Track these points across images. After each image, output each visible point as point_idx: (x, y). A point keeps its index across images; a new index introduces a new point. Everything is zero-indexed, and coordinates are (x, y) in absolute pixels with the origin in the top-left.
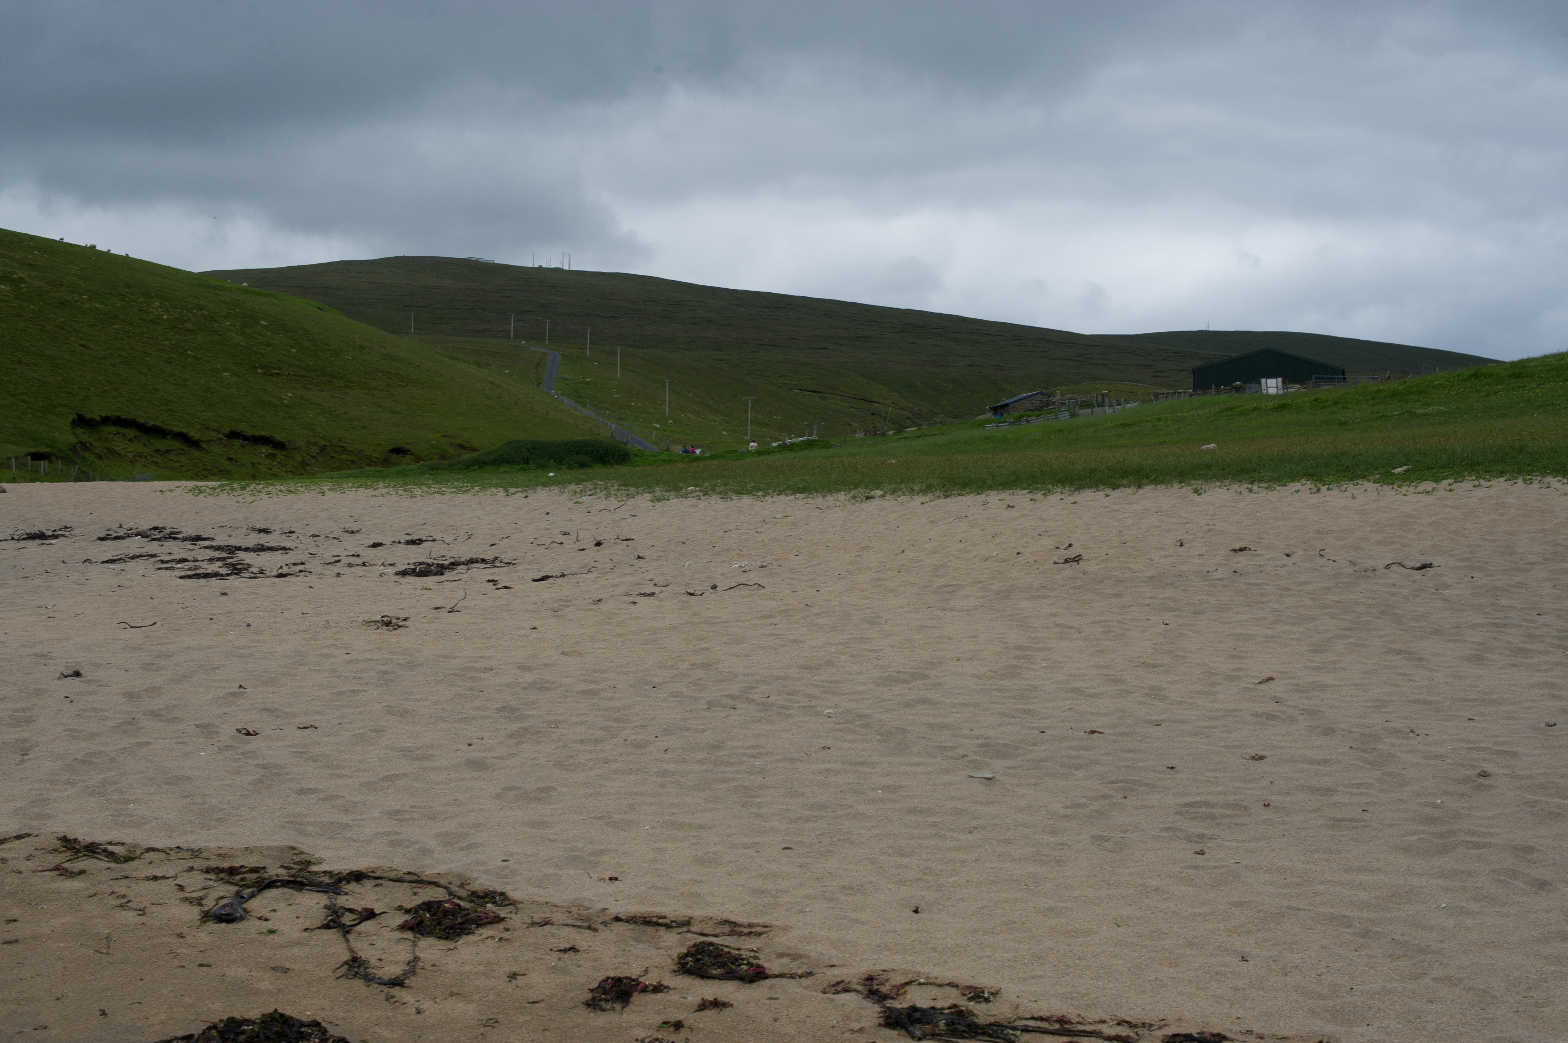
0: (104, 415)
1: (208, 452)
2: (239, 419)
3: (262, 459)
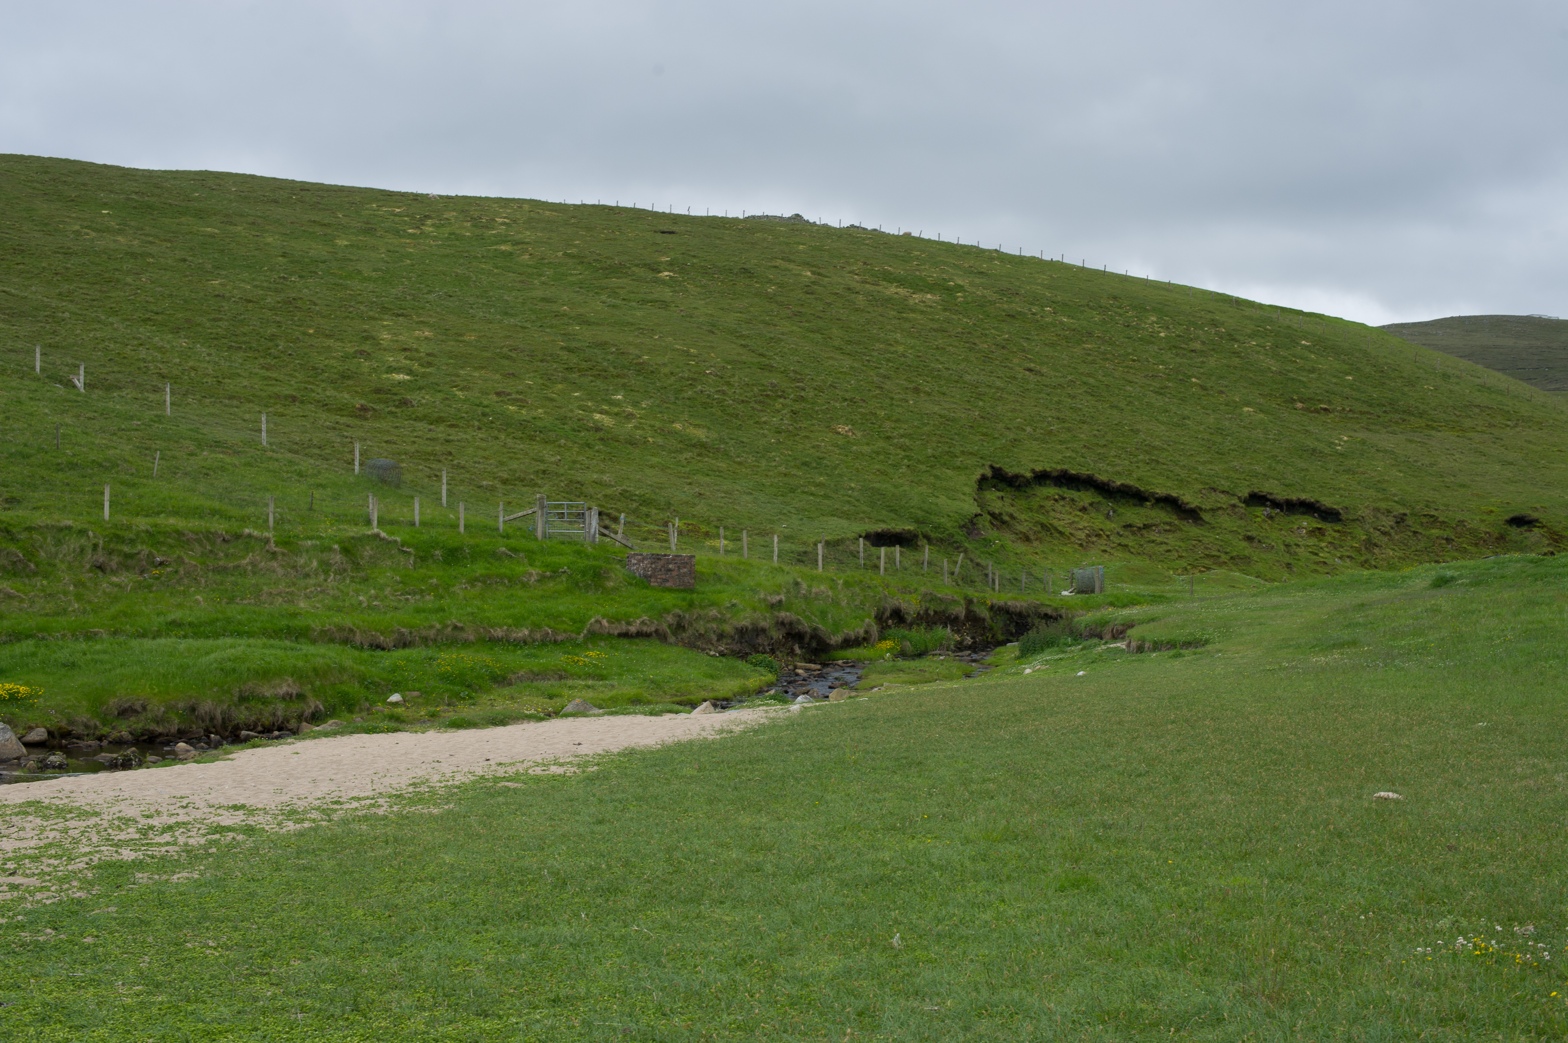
0: (1039, 468)
1: (1214, 528)
2: (1265, 475)
3: (1302, 537)
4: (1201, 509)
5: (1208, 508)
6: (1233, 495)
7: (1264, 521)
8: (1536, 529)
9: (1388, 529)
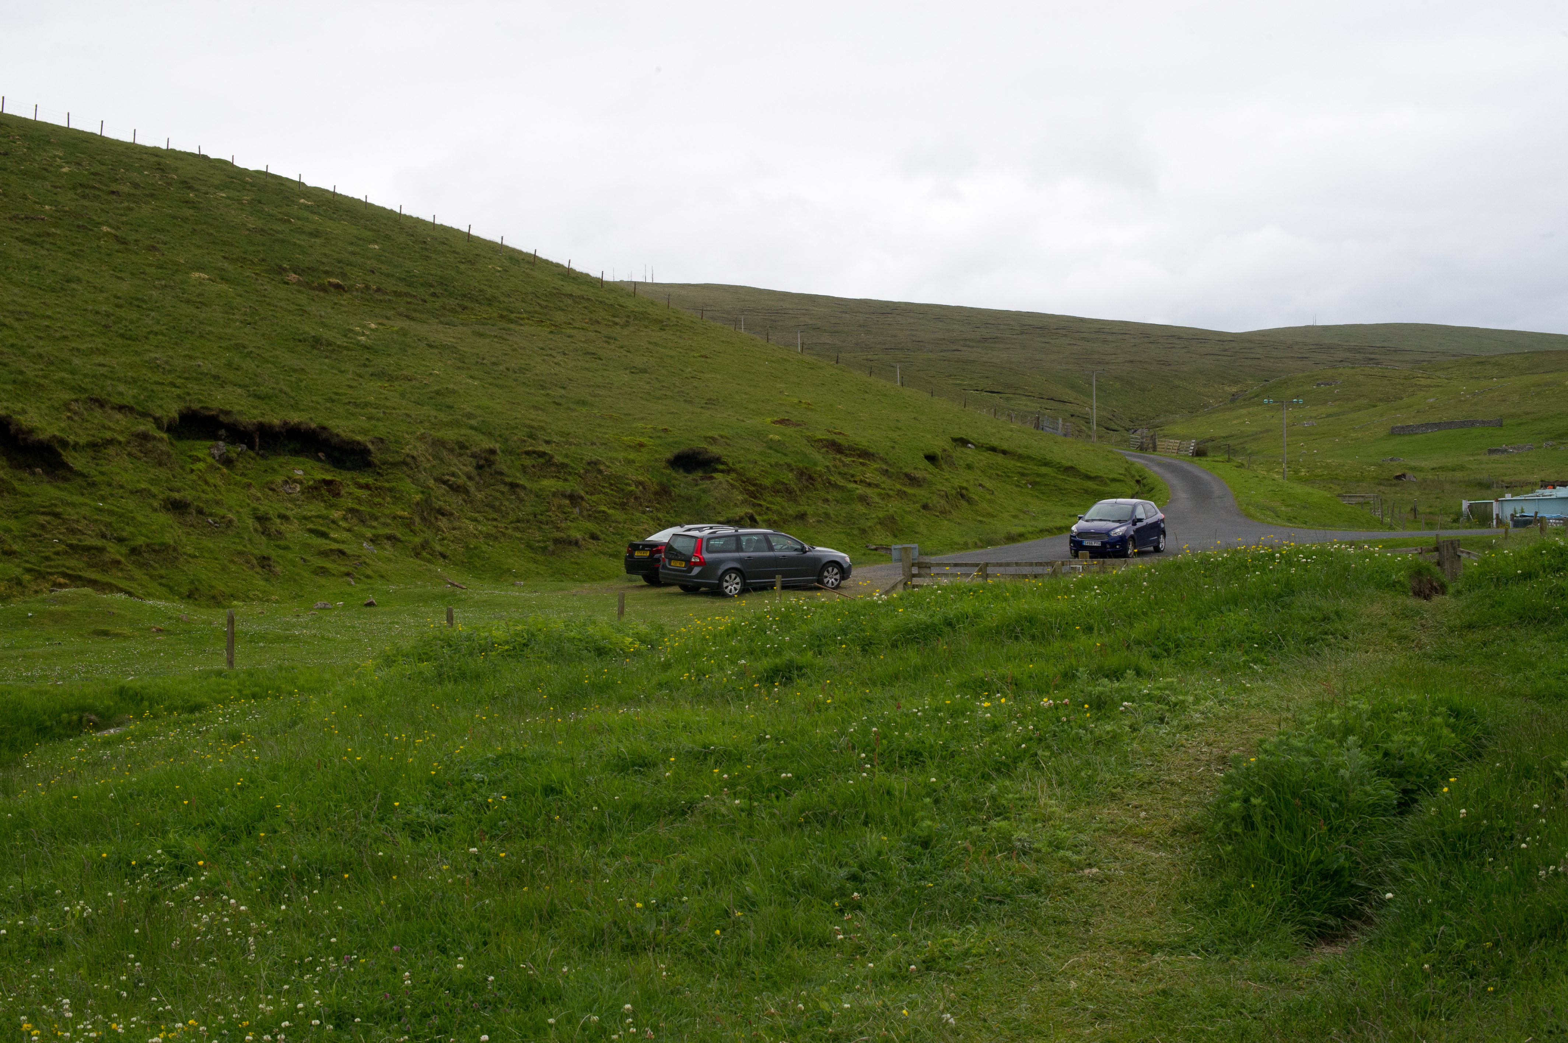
1: (93, 484)
2: (216, 377)
3: (293, 501)
4: (64, 444)
5: (82, 441)
6: (145, 415)
7: (211, 467)
8: (715, 475)
9: (462, 480)
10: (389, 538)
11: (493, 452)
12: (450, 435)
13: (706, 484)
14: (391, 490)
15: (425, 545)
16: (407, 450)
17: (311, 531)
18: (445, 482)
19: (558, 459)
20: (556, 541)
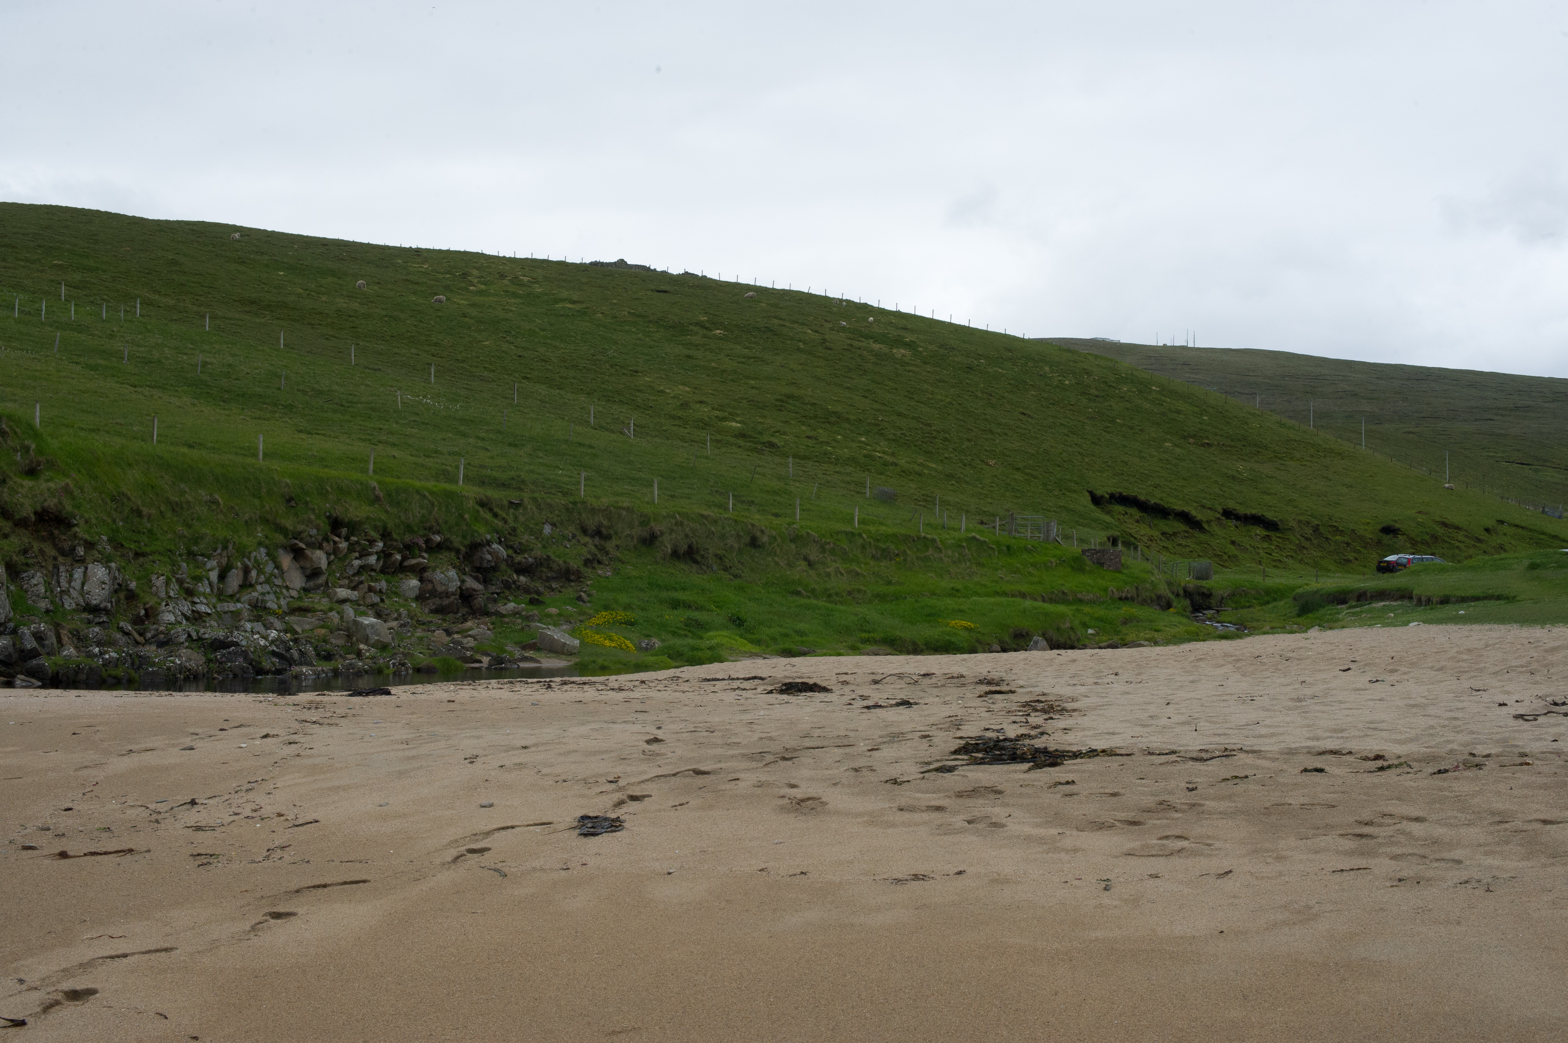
0: (1109, 491)
1: (1213, 535)
2: (1221, 496)
5: (1205, 520)
6: (1215, 511)
7: (1237, 529)
8: (1399, 536)
9: (1309, 536)
10: (1291, 556)
11: (1318, 525)
12: (1302, 518)
13: (1395, 540)
14: (1288, 539)
15: (1302, 559)
16: (1291, 524)
17: (1266, 553)
18: (1303, 537)
19: (1341, 528)
20: (1344, 560)
